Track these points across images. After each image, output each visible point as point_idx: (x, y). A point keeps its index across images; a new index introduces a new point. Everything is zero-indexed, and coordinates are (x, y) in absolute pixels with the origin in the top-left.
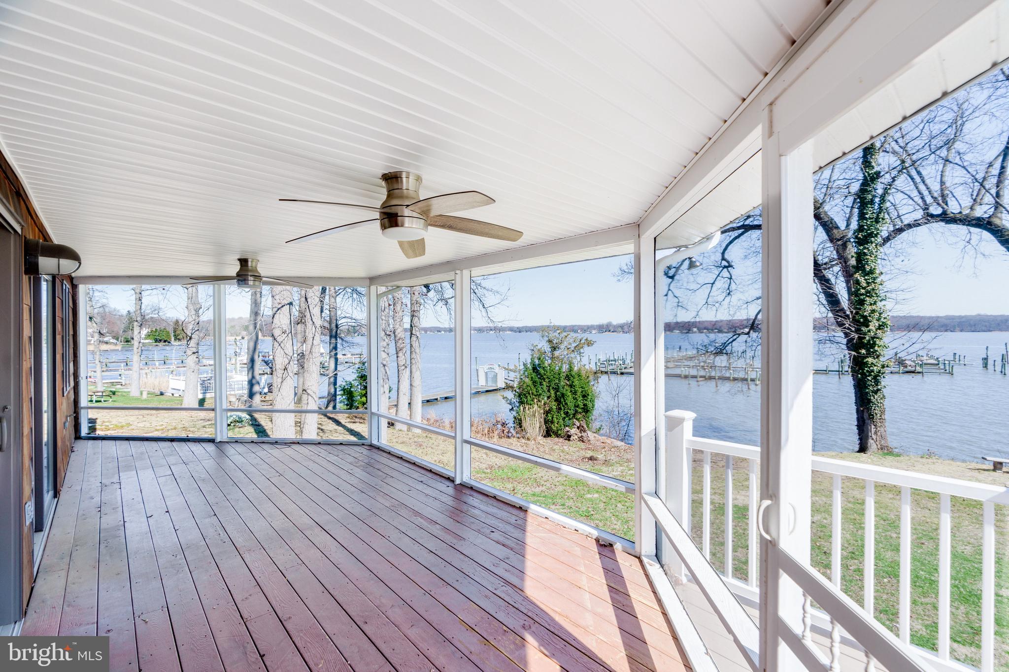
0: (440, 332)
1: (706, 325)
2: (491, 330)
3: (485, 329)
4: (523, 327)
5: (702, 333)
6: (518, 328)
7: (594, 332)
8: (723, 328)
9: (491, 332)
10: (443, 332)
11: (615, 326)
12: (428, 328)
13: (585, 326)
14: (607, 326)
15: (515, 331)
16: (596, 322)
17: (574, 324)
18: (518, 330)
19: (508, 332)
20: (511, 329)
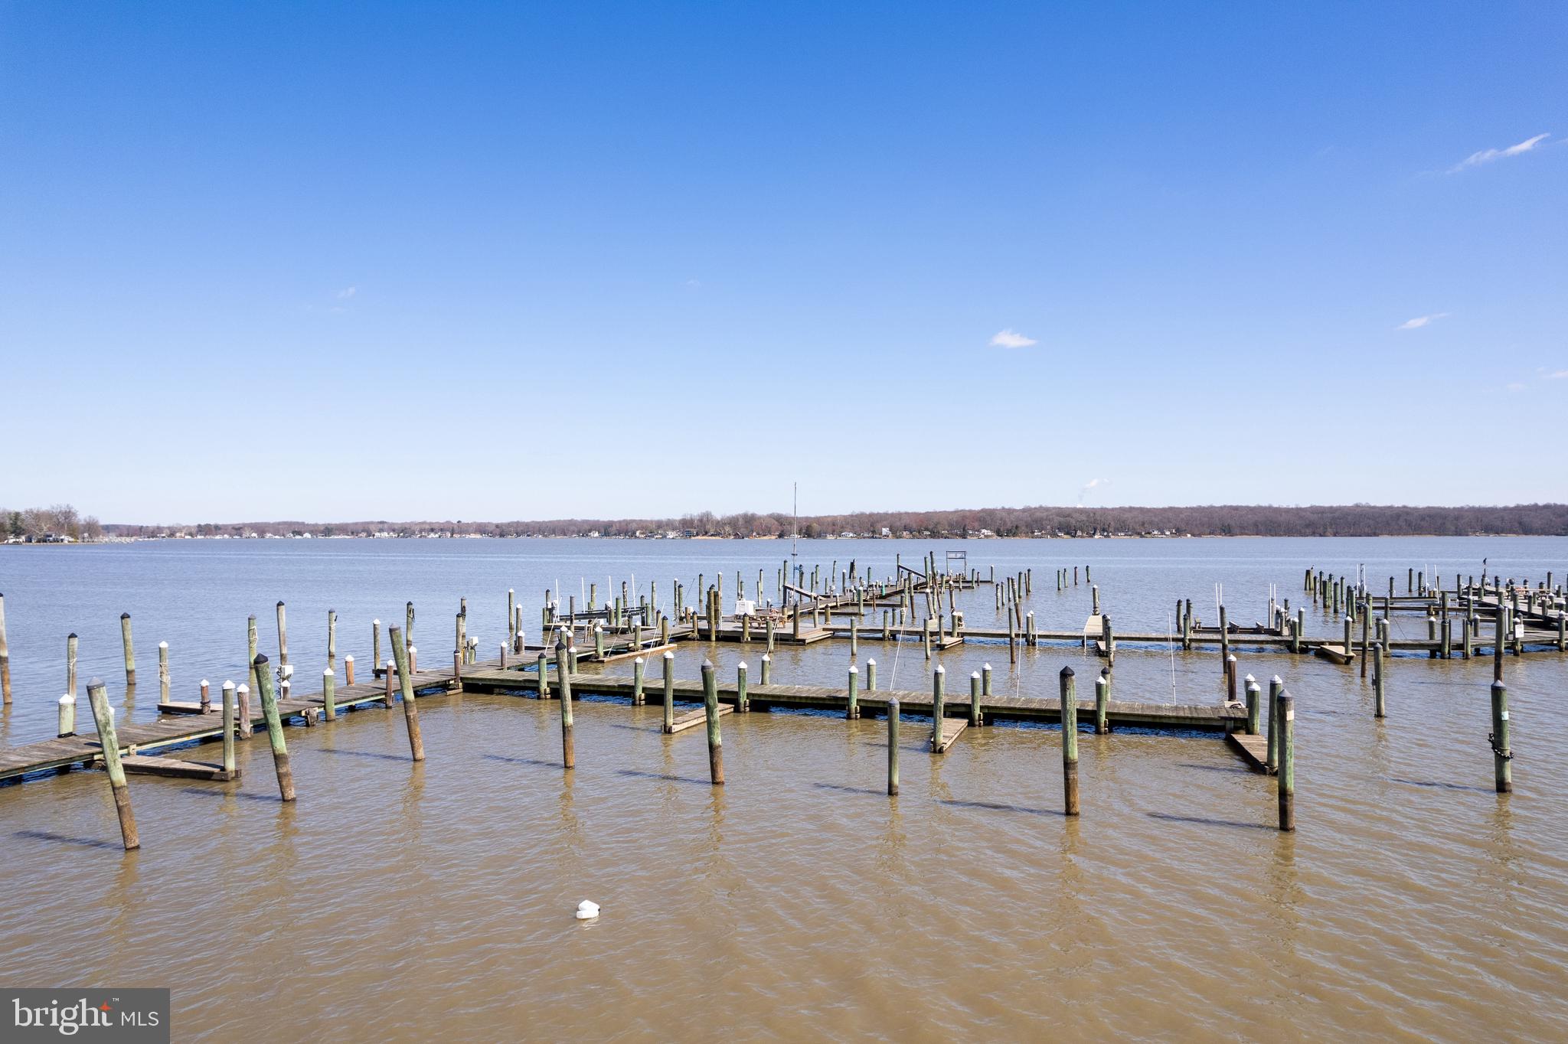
0: (300, 533)
1: (906, 521)
2: (432, 530)
3: (418, 528)
4: (510, 525)
5: (900, 537)
6: (497, 526)
7: (671, 535)
8: (940, 528)
9: (432, 535)
10: (307, 535)
11: (718, 522)
12: (267, 525)
13: (652, 522)
14: (701, 521)
15: (492, 534)
16: (677, 515)
17: (629, 518)
18: (498, 531)
19: (473, 536)
20: (482, 529)
